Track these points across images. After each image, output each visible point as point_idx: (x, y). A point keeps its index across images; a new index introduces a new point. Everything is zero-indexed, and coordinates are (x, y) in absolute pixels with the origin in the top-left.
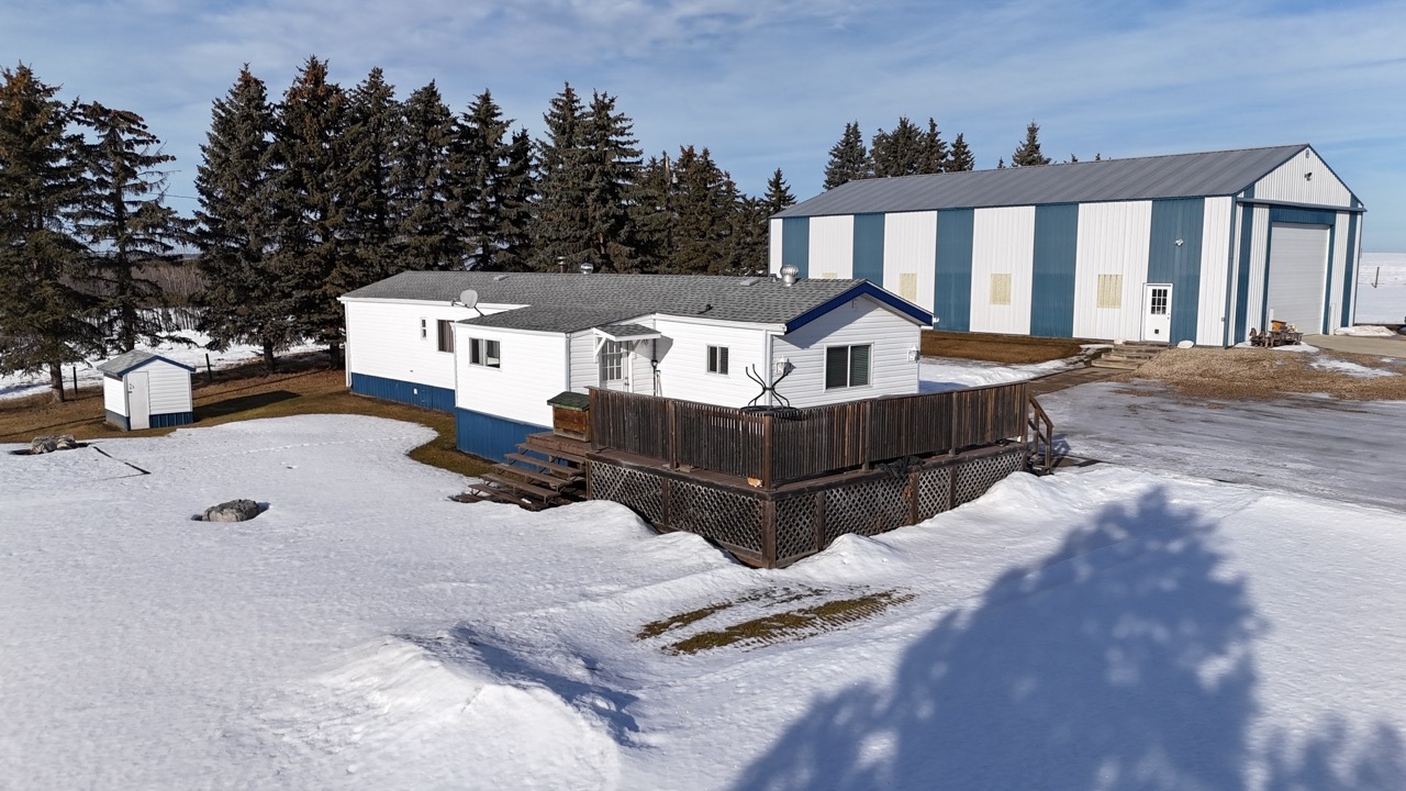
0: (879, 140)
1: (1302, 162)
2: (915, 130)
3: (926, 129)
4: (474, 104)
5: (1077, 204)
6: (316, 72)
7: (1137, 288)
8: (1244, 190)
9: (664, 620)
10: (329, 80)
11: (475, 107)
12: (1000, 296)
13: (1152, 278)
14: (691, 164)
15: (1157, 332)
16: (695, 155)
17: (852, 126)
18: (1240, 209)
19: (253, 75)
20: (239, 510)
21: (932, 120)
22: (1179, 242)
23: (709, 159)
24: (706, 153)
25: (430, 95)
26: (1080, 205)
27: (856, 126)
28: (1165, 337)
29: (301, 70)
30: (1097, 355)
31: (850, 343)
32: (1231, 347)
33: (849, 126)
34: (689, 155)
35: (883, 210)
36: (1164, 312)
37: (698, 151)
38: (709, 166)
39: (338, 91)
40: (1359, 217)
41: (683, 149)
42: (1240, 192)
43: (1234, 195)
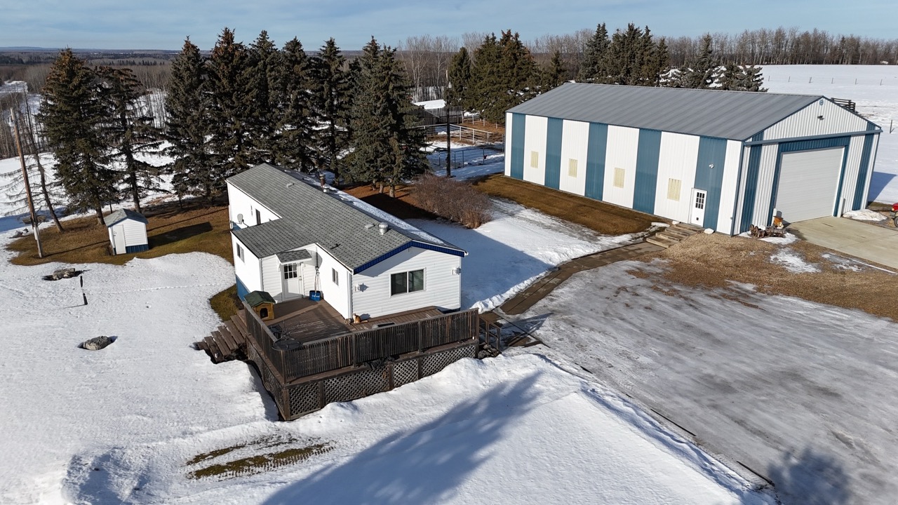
0: (616, 37)
1: (815, 109)
2: (639, 32)
3: (644, 32)
4: (324, 47)
5: (661, 131)
6: (228, 37)
7: (689, 192)
8: (753, 136)
9: (207, 454)
10: (236, 41)
11: (324, 49)
12: (619, 183)
13: (696, 187)
14: (507, 43)
15: (697, 219)
16: (512, 36)
17: (601, 26)
18: (748, 150)
19: (191, 43)
20: (98, 344)
21: (647, 28)
22: (711, 166)
23: (519, 39)
24: (517, 35)
25: (295, 45)
26: (663, 133)
27: (604, 25)
28: (700, 223)
29: (220, 36)
30: (661, 230)
31: (407, 270)
32: (735, 235)
33: (599, 25)
34: (507, 37)
35: (562, 117)
36: (702, 208)
37: (513, 34)
38: (518, 44)
39: (242, 47)
40: (876, 137)
41: (503, 33)
42: (749, 138)
43: (743, 141)
